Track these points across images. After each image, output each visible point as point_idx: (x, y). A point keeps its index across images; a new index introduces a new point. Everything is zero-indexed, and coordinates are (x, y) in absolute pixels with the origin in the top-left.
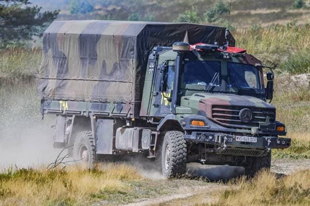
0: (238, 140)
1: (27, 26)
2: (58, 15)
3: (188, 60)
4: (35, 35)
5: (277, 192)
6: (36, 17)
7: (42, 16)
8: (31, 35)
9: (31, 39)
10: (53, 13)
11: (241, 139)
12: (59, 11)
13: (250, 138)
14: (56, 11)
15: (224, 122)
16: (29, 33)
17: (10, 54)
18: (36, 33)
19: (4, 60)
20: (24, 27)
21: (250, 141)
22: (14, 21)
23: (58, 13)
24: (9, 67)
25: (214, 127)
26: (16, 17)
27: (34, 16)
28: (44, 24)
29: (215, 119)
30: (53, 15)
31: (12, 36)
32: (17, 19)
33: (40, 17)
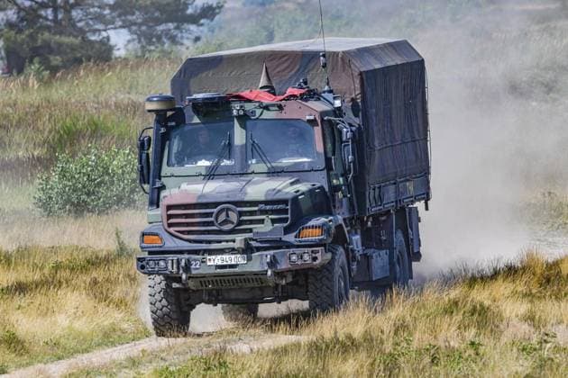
0: (212, 263)
1: (175, 24)
2: (222, 9)
3: (173, 124)
4: (188, 38)
5: (548, 281)
6: (190, 11)
7: (198, 11)
8: (182, 38)
9: (182, 44)
10: (215, 5)
11: (216, 261)
12: (225, 2)
13: (233, 257)
14: (219, 3)
15: (189, 233)
16: (179, 35)
17: (149, 67)
18: (190, 36)
19: (140, 75)
20: (171, 26)
21: (233, 263)
22: (157, 17)
23: (222, 6)
24: (148, 86)
25: (171, 243)
26: (160, 11)
27: (188, 8)
28: (202, 21)
29: (172, 230)
30: (214, 9)
31: (154, 40)
32: (162, 14)
33: (195, 11)
